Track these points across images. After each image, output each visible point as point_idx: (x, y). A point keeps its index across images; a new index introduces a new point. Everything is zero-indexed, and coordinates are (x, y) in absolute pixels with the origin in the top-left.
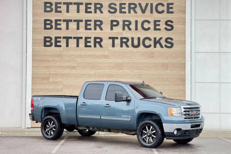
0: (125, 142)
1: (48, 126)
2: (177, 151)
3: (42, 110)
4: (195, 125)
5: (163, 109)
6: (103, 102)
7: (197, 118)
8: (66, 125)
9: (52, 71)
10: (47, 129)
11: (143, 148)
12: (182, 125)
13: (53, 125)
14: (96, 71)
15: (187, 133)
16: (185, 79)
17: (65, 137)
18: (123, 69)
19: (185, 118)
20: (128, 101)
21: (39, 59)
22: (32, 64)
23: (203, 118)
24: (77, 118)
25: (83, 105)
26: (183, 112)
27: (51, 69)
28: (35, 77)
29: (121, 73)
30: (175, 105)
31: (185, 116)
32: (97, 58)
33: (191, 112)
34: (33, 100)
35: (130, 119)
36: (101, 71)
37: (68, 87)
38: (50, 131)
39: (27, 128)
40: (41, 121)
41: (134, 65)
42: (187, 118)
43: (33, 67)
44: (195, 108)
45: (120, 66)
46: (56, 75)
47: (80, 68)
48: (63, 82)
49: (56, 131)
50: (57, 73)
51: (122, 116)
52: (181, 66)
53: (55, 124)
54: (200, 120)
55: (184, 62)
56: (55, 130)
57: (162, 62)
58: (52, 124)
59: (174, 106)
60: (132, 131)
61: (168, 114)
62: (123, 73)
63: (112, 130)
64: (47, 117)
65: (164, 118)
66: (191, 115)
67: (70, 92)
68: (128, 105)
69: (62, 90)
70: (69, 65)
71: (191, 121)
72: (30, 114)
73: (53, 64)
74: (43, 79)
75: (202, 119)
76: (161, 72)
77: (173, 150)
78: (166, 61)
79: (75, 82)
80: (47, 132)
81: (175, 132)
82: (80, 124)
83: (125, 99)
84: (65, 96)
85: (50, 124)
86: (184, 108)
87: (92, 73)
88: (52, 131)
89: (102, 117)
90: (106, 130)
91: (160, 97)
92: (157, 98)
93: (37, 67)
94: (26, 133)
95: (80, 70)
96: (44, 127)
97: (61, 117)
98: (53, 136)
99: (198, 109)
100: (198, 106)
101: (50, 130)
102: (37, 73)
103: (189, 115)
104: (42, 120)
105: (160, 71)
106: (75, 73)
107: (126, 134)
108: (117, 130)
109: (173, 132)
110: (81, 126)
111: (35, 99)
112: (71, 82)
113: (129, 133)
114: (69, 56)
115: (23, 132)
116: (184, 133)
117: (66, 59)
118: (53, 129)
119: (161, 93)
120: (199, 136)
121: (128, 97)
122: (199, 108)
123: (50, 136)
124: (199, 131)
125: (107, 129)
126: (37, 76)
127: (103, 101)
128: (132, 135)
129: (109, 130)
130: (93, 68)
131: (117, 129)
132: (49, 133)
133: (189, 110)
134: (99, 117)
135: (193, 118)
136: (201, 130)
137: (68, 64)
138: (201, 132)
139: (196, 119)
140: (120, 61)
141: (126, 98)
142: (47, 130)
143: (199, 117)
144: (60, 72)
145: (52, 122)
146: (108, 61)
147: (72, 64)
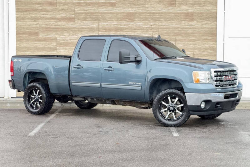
0: (134, 118)
1: (33, 97)
2: (205, 132)
3: (25, 75)
4: (230, 95)
5: (186, 73)
6: (103, 64)
7: (233, 84)
8: (57, 95)
9: (42, 24)
10: (32, 100)
11: (158, 127)
12: (213, 95)
13: (39, 95)
14: (100, 24)
15: (219, 105)
16: (216, 33)
17: (57, 109)
18: (134, 20)
19: (216, 86)
20: (138, 62)
21: (25, 8)
22: (16, 15)
23: (240, 84)
24: (71, 85)
25: (78, 68)
26: (213, 76)
27: (40, 21)
28: (20, 31)
29: (132, 26)
30: (203, 68)
31: (216, 82)
32: (101, 6)
33: (224, 76)
34: (13, 62)
35: (140, 87)
36: (106, 24)
37: (64, 44)
38: (35, 103)
39: (12, 98)
40: (24, 90)
41: (149, 15)
42: (220, 85)
43: (17, 18)
44: (230, 71)
45: (130, 17)
46: (48, 29)
47: (79, 19)
48: (57, 38)
49: (43, 103)
50: (49, 26)
51: (130, 83)
52: (211, 16)
53: (41, 94)
54: (237, 88)
55: (215, 11)
56: (41, 101)
57: (185, 11)
58: (37, 94)
59: (201, 69)
60: (144, 104)
61: (193, 81)
62: (134, 26)
63: (116, 103)
64: (31, 84)
65: (187, 85)
66: (225, 81)
67: (66, 51)
68: (137, 67)
69: (55, 49)
70: (65, 15)
71: (225, 90)
72: (10, 81)
73: (43, 15)
74: (31, 34)
75: (240, 86)
76: (184, 25)
77: (200, 129)
78: (191, 10)
79: (73, 38)
80: (32, 104)
81: (203, 106)
82: (74, 93)
83: (133, 60)
84: (57, 56)
85: (35, 94)
86: (215, 72)
87: (95, 26)
88: (38, 103)
89: (102, 85)
90: (108, 102)
91: (182, 57)
92: (177, 58)
93: (22, 18)
94: (9, 105)
95: (79, 23)
96: (28, 97)
97: (49, 85)
98: (39, 109)
99: (234, 73)
100: (233, 68)
101: (35, 101)
102: (23, 27)
103: (221, 81)
104: (25, 88)
105: (183, 23)
106: (73, 26)
107: (135, 107)
108: (123, 102)
109: (199, 105)
110: (76, 96)
111: (15, 60)
112: (67, 38)
113: (139, 105)
114: (64, 4)
115: (4, 103)
116: (215, 106)
117: (60, 8)
118: (40, 100)
119: (183, 51)
120: (234, 109)
121: (138, 57)
122: (235, 71)
123: (35, 109)
124: (235, 102)
125: (110, 100)
126: (23, 30)
127: (104, 62)
128: (144, 108)
129: (113, 102)
130: (95, 20)
131: (123, 100)
132: (34, 105)
133: (222, 74)
134: (99, 85)
135: (227, 85)
136: (238, 100)
137: (63, 15)
138: (238, 103)
139: (232, 86)
140: (131, 10)
141: (134, 58)
142: (32, 102)
143: (235, 84)
144: (54, 25)
145: (38, 91)
146: (114, 11)
147: (68, 15)
